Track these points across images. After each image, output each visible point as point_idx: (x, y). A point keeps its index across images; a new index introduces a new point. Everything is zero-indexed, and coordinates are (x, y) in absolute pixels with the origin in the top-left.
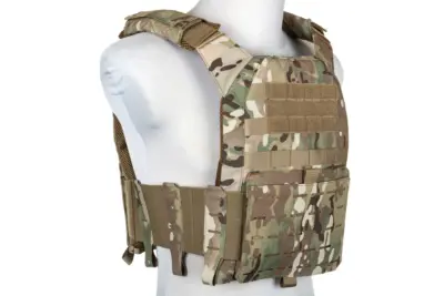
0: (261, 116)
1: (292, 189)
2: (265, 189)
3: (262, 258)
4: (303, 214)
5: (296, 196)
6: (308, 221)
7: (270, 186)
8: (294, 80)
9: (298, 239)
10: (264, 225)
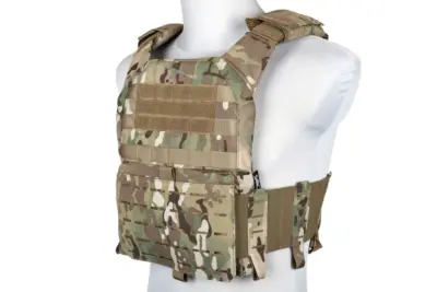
0: (131, 113)
1: (149, 182)
2: (128, 178)
3: (135, 239)
4: (163, 209)
5: (154, 190)
6: (170, 218)
8: (168, 81)
9: (164, 233)
10: (130, 209)
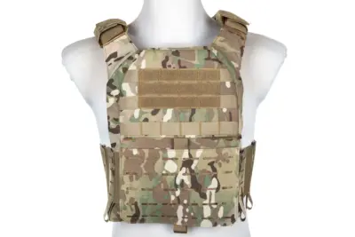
0: (132, 95)
1: (161, 153)
2: (135, 152)
3: (139, 205)
4: (175, 174)
7: (139, 149)
8: (170, 66)
9: (175, 195)
10: (137, 179)
